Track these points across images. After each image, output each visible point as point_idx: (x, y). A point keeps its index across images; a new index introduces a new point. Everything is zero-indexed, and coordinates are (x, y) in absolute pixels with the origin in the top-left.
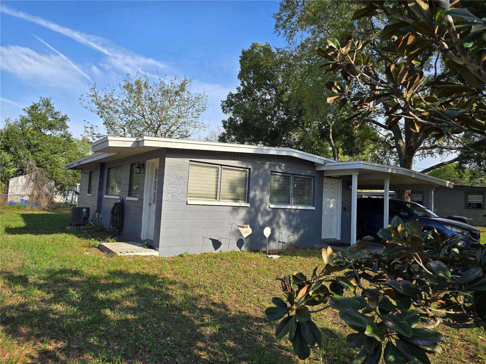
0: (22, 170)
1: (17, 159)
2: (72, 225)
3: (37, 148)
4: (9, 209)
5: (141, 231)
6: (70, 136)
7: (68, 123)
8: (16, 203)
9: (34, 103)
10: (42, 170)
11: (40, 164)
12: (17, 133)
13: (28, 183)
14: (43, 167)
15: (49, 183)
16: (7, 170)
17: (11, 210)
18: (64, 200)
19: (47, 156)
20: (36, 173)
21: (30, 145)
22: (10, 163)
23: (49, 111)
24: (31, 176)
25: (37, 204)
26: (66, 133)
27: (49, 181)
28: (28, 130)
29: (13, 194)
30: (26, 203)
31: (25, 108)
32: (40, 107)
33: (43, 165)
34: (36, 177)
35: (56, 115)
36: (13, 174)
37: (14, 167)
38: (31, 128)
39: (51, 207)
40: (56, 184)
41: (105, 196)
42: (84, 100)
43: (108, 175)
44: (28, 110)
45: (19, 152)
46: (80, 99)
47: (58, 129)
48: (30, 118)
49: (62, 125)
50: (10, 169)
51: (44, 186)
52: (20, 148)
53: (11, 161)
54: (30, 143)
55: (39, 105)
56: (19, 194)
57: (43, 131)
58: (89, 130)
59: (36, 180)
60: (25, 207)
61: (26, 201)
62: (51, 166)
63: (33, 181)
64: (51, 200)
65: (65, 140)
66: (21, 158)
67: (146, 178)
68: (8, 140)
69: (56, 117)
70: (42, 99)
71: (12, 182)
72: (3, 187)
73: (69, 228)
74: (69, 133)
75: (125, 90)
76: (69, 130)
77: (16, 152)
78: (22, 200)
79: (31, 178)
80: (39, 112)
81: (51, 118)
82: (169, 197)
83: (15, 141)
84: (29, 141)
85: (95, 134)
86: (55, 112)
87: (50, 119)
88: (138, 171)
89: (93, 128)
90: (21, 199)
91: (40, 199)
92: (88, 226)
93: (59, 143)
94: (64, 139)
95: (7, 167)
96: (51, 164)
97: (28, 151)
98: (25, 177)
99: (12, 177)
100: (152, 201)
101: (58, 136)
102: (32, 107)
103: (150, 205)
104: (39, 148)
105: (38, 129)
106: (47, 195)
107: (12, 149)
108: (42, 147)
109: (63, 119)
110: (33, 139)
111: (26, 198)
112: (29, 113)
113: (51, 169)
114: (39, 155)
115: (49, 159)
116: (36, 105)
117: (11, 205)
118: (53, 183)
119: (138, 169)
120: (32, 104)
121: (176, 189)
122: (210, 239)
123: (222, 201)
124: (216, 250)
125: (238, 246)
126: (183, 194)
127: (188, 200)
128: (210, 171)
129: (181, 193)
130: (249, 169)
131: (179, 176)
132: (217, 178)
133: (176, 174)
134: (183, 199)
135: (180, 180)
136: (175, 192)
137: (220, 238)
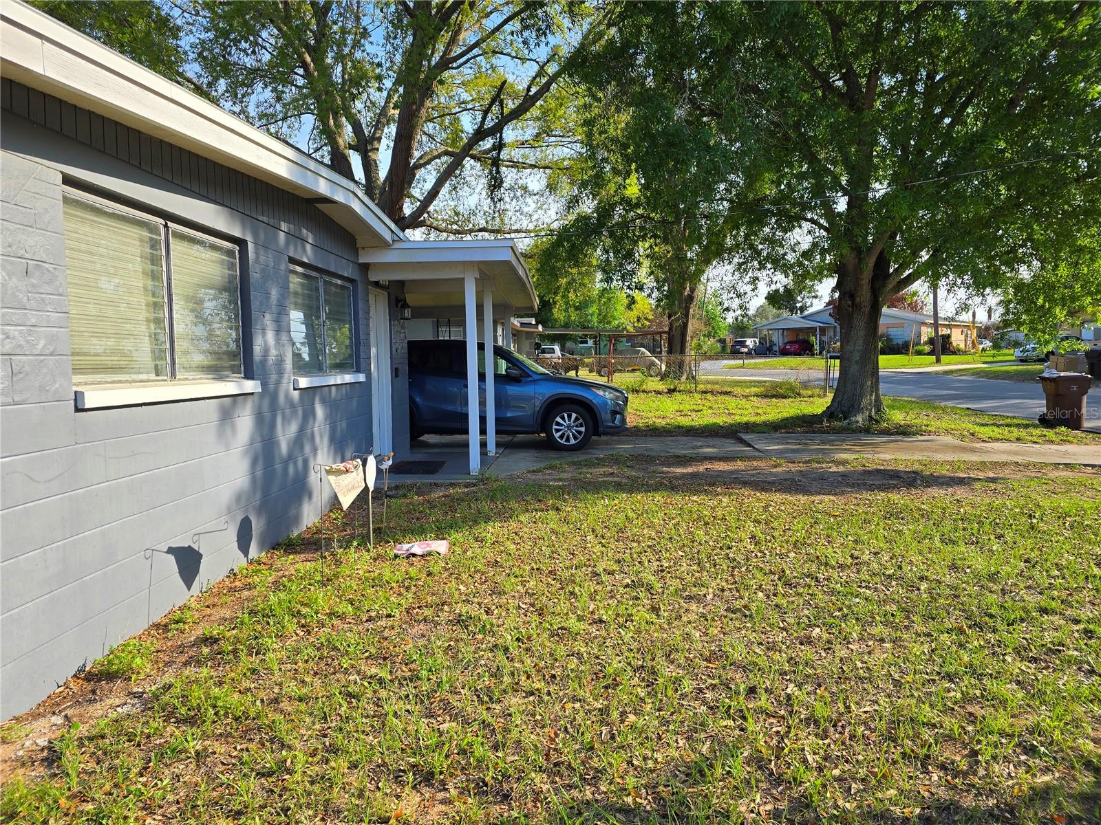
121: (21, 332)
122: (171, 551)
123: (181, 377)
124: (189, 588)
125: (240, 548)
126: (57, 361)
127: (75, 388)
128: (124, 239)
129: (48, 352)
130: (241, 243)
131: (27, 255)
132: (154, 276)
133: (14, 248)
134: (57, 385)
135: (35, 282)
136: (20, 346)
137: (196, 538)
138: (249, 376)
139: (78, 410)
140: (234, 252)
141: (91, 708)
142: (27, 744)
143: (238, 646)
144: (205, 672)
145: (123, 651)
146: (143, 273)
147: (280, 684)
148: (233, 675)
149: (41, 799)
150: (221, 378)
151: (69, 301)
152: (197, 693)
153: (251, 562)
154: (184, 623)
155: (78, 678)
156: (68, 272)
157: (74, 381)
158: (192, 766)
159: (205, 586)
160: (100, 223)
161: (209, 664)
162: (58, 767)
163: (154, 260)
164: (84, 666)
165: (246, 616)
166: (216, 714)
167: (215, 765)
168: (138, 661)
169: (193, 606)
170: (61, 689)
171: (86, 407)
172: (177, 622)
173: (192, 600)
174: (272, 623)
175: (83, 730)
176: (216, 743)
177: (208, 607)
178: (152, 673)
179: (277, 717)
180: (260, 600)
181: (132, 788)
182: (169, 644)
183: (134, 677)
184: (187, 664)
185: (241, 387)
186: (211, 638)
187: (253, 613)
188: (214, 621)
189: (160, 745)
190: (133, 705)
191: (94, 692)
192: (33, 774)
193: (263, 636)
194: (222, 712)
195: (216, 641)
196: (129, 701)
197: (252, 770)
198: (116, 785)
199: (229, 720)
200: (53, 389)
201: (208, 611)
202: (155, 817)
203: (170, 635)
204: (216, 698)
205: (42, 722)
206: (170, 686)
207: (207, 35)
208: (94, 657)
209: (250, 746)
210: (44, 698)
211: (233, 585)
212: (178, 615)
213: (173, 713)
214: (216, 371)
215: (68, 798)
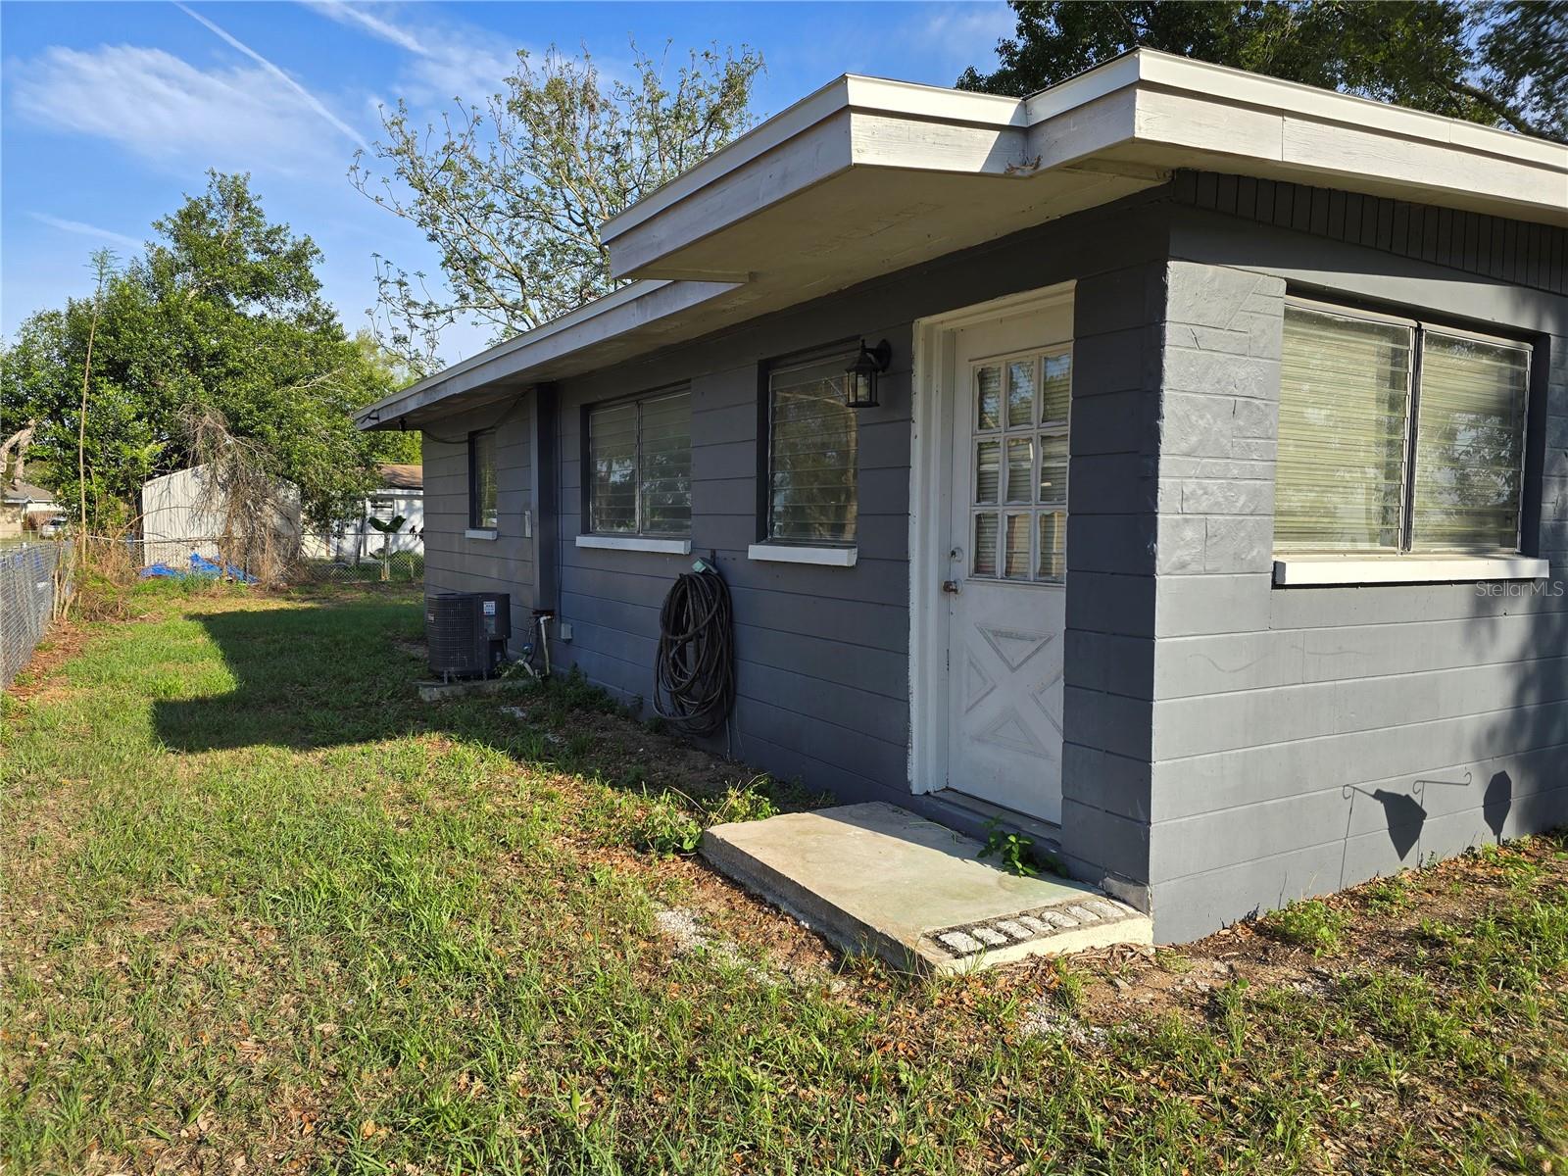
0: (178, 449)
1: (158, 410)
2: (441, 679)
3: (224, 365)
4: (154, 594)
5: (904, 746)
6: (332, 318)
7: (317, 270)
8: (175, 570)
9: (188, 199)
10: (251, 444)
11: (240, 424)
12: (145, 313)
13: (208, 494)
14: (251, 436)
15: (281, 493)
16: (128, 452)
17: (163, 596)
18: (328, 551)
19: (263, 394)
20: (230, 456)
21: (195, 355)
22: (136, 424)
23: (245, 225)
24: (215, 470)
25: (250, 571)
26: (316, 307)
27: (277, 487)
28: (183, 297)
29: (159, 538)
30: (210, 567)
31: (162, 219)
32: (212, 215)
33: (252, 427)
34: (233, 471)
35: (273, 242)
36: (151, 464)
37: (150, 441)
38: (193, 293)
39: (297, 579)
40: (305, 497)
41: (582, 541)
42: (368, 173)
43: (586, 440)
44: (171, 226)
45: (161, 384)
46: (352, 169)
47: (284, 294)
48: (182, 257)
49: (299, 279)
50: (137, 447)
51: (265, 504)
52: (165, 365)
53: (139, 417)
54: (197, 346)
55: (210, 206)
56: (183, 538)
57: (235, 302)
58: (393, 290)
59: (234, 483)
60: (208, 584)
61: (210, 560)
62: (279, 429)
63: (224, 487)
64: (293, 554)
65: (316, 333)
66: (171, 405)
67: (917, 429)
68: (117, 338)
69: (274, 247)
70: (218, 178)
71: (150, 492)
72: (124, 515)
73: (436, 693)
74: (325, 307)
75: (517, 118)
76: (324, 296)
77: (149, 382)
78: (195, 558)
79: (214, 476)
80: (213, 233)
81: (256, 251)
82: (1187, 544)
83: (143, 339)
84: (190, 339)
85: (415, 304)
86: (268, 228)
87: (252, 257)
88: (862, 391)
89: (406, 284)
90: (190, 553)
91: (257, 554)
92: (510, 677)
93: (298, 344)
94: (312, 329)
95: (125, 440)
96: (281, 423)
97: (192, 379)
98: (195, 475)
99: (150, 478)
100: (965, 564)
101: (287, 318)
102: (186, 216)
103: (948, 588)
104: (231, 365)
105: (217, 292)
106: (277, 536)
107: (136, 370)
108: (240, 361)
109: (298, 257)
110: (206, 333)
111: (209, 551)
112: (177, 240)
113: (282, 438)
114: (232, 390)
115: (269, 402)
116: (196, 205)
117: (159, 577)
118: (293, 494)
119: (861, 380)
120: (184, 206)
121: (1220, 486)
122: (1379, 795)
123: (1417, 549)
124: (1402, 855)
125: (1487, 818)
126: (1257, 522)
127: (1275, 558)
128: (1356, 356)
129: (1248, 511)
130: (1537, 338)
131: (1236, 392)
132: (1394, 404)
133: (1223, 384)
134: (1255, 553)
135: (1242, 423)
136: (1217, 503)
137: (1419, 786)
138: (1529, 551)
139: (1276, 585)
140: (1524, 355)
141: (1260, 969)
142: (1187, 981)
143: (1474, 963)
144: (1418, 982)
145: (1305, 912)
146: (1378, 400)
147: (1543, 1046)
148: (1463, 1002)
149: (1201, 1052)
150: (1481, 553)
151: (1280, 444)
152: (1406, 1008)
153: (1505, 845)
154: (1392, 903)
155: (1248, 926)
156: (1281, 407)
157: (1275, 548)
158: (1393, 1102)
159: (1426, 860)
160: (1327, 338)
161: (1426, 973)
162: (1220, 1023)
163: (1395, 380)
164: (1255, 913)
165: (1491, 924)
166: (1434, 1046)
167: (1427, 1116)
168: (1324, 931)
169: (1407, 882)
170: (1227, 932)
171: (1287, 583)
172: (1381, 898)
173: (1405, 874)
174: (1535, 948)
175: (1251, 991)
176: (1430, 1087)
177: (1429, 891)
178: (1343, 955)
179: (1533, 1092)
180: (1516, 908)
181: (1311, 1091)
182: (1369, 924)
183: (1318, 951)
184: (1392, 960)
185: (1512, 567)
186: (1432, 937)
187: (1502, 922)
188: (1437, 915)
189: (1349, 1053)
190: (1315, 988)
191: (1265, 951)
192: (1192, 1018)
193: (1517, 962)
194: (1442, 1048)
195: (1439, 944)
196: (1309, 979)
197: (1485, 1150)
198: (1289, 1078)
199: (1453, 1064)
200: (1249, 557)
201: (1429, 898)
202: (1337, 1142)
203: (1370, 912)
204: (1434, 1024)
205: (1202, 964)
206: (1367, 982)
207: (1510, 16)
208: (1269, 906)
209: (1485, 1115)
210: (1207, 936)
211: (1471, 872)
212: (1383, 888)
213: (1369, 1019)
214: (1474, 543)
215: (1231, 1065)
